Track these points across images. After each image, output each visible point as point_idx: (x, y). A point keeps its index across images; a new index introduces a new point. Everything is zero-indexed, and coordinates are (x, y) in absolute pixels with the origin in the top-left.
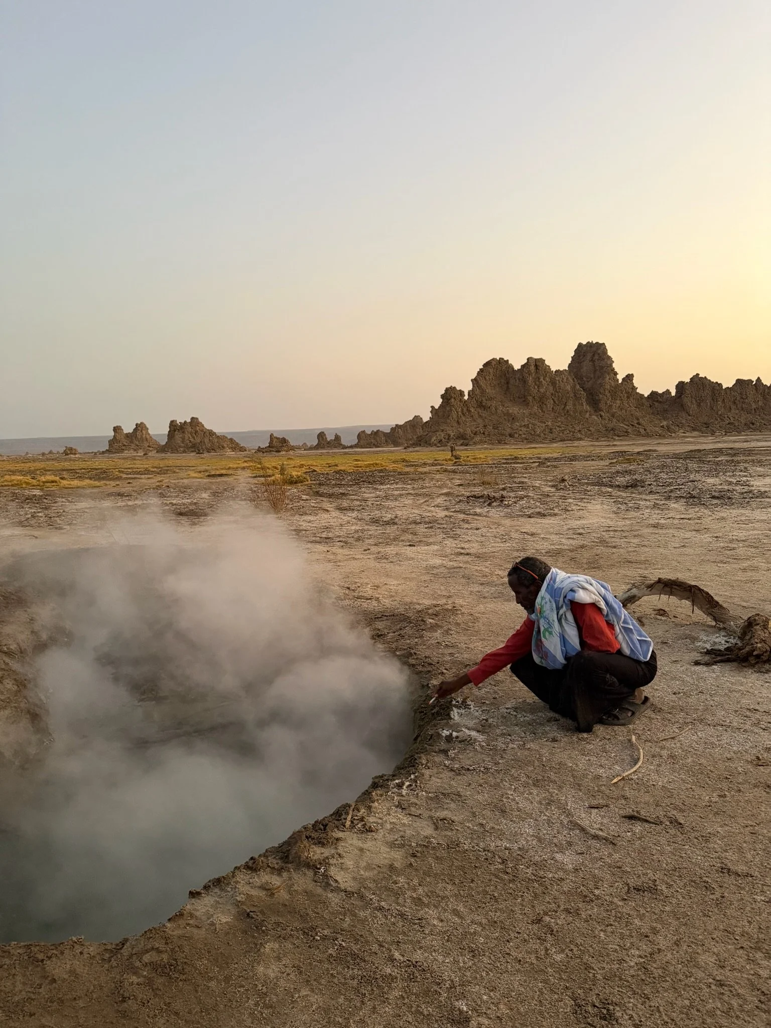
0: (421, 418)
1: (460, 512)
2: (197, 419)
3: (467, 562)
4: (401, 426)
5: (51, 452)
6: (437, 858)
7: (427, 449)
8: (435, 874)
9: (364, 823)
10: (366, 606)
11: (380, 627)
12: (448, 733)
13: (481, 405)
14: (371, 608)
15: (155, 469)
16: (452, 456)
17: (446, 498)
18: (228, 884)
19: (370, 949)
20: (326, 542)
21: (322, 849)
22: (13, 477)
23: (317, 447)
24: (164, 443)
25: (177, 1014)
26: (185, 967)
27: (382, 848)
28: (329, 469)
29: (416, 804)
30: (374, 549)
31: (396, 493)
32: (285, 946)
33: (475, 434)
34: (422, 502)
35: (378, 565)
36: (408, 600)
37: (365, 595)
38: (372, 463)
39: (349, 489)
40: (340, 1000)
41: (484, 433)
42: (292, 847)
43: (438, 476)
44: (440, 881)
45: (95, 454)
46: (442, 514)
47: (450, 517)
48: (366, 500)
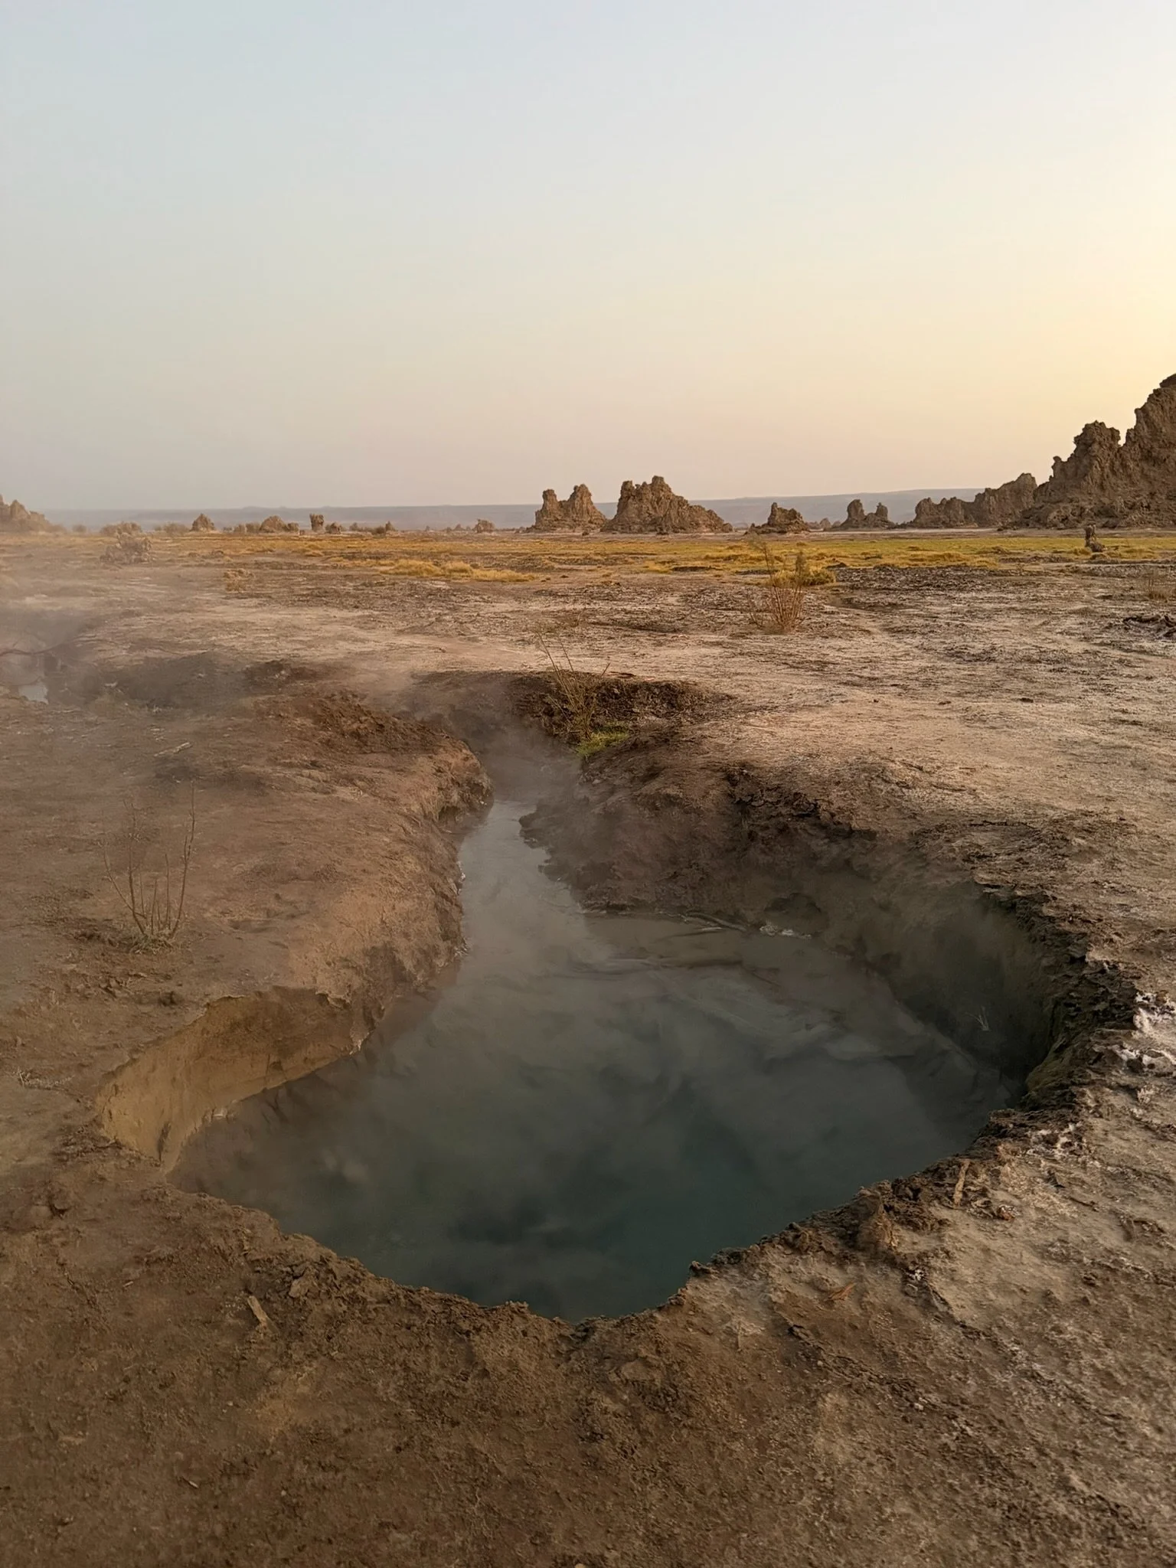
0: (1033, 479)
1: (1112, 644)
2: (662, 479)
3: (1136, 738)
4: (995, 491)
5: (458, 528)
6: (1136, 1298)
7: (1041, 531)
8: (1135, 1330)
9: (986, 1199)
10: (953, 802)
11: (980, 843)
12: (1134, 1055)
13: (1148, 457)
14: (961, 806)
15: (599, 557)
16: (1088, 545)
17: (1083, 620)
18: (754, 1266)
19: (1021, 1454)
20: (871, 686)
21: (915, 1235)
22: (411, 562)
23: (845, 526)
24: (611, 517)
25: (680, 1487)
26: (690, 1403)
27: (1026, 1255)
28: (866, 563)
29: (1083, 1182)
30: (956, 702)
31: (988, 606)
32: (859, 1407)
33: (1130, 509)
34: (1037, 624)
35: (969, 732)
36: (1031, 798)
37: (951, 782)
38: (941, 553)
39: (905, 597)
40: (971, 1543)
41: (1148, 507)
42: (860, 1222)
43: (1062, 581)
44: (1148, 1348)
45: (518, 531)
46: (1077, 647)
47: (1096, 653)
48: (935, 617)
